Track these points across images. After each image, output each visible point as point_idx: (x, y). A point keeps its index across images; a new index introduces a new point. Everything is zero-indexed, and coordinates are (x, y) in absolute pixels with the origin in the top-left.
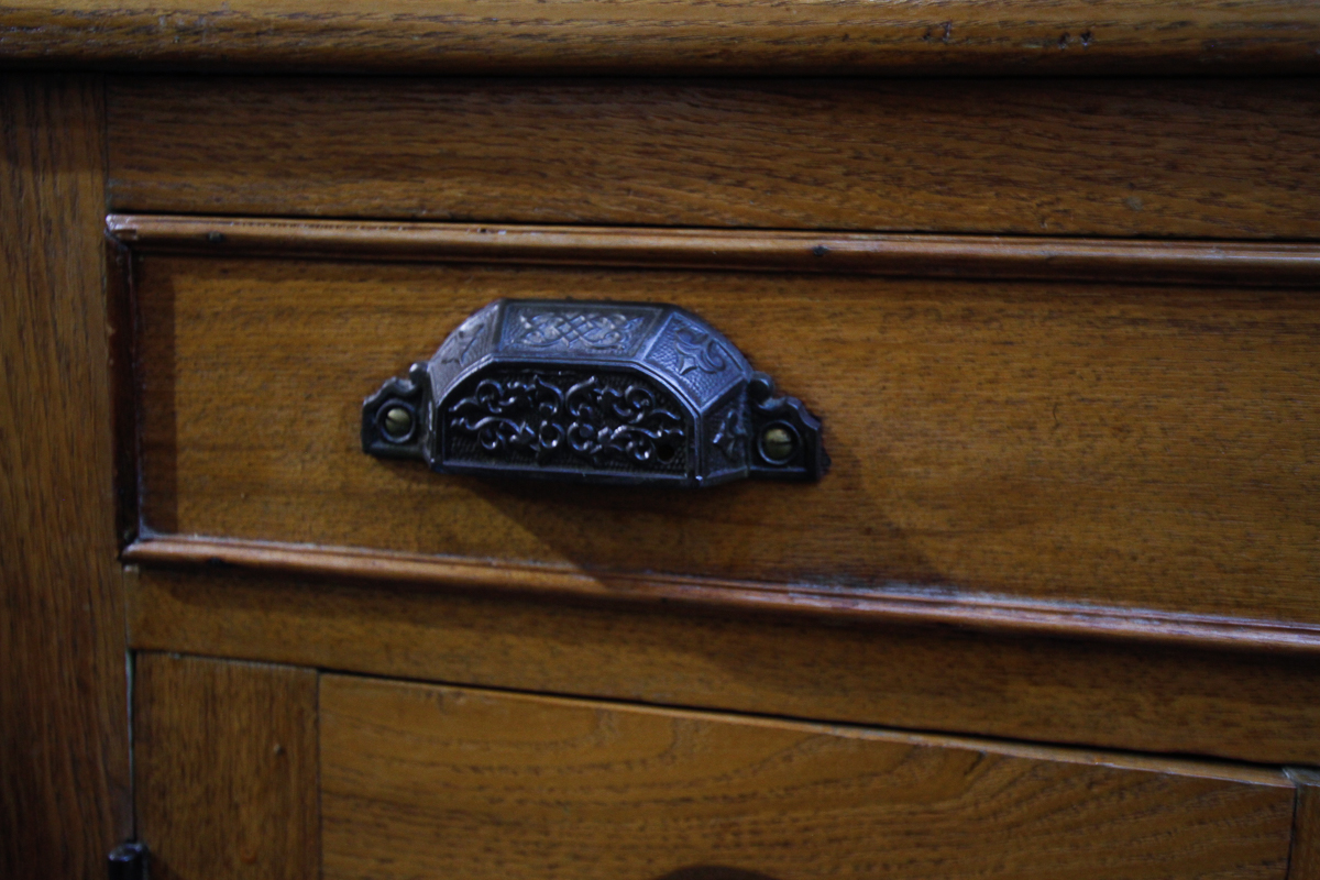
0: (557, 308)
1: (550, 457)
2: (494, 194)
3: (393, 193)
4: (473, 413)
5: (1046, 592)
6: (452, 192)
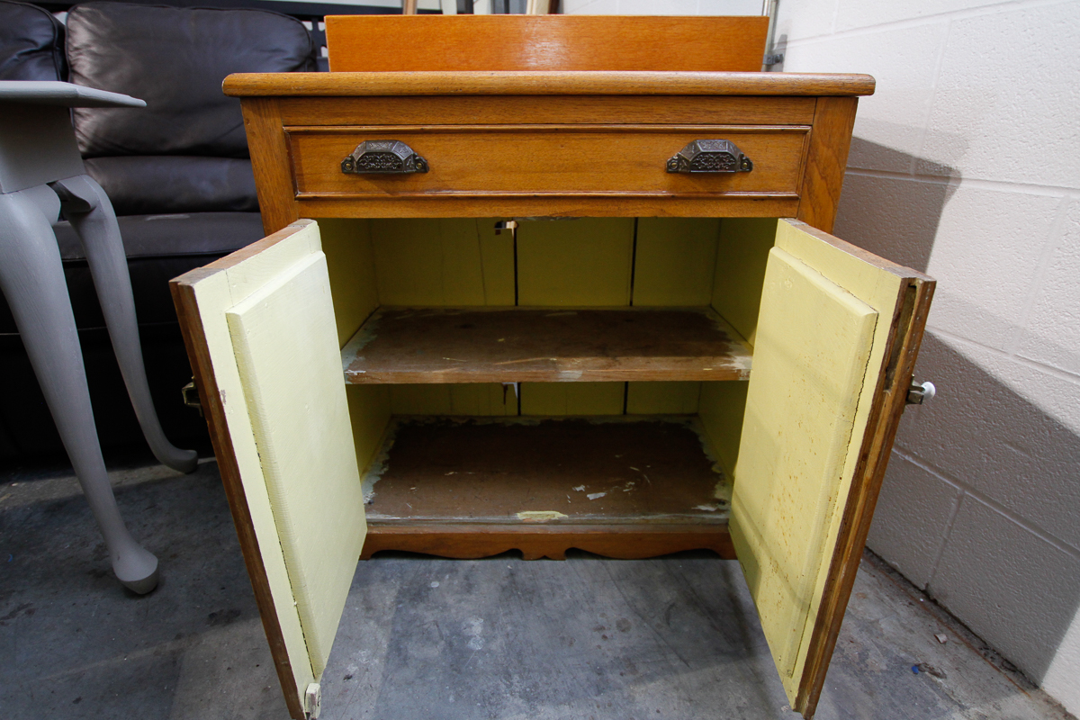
0: (376, 142)
1: (378, 169)
2: (361, 120)
3: (341, 120)
4: (364, 162)
5: (469, 190)
6: (353, 120)
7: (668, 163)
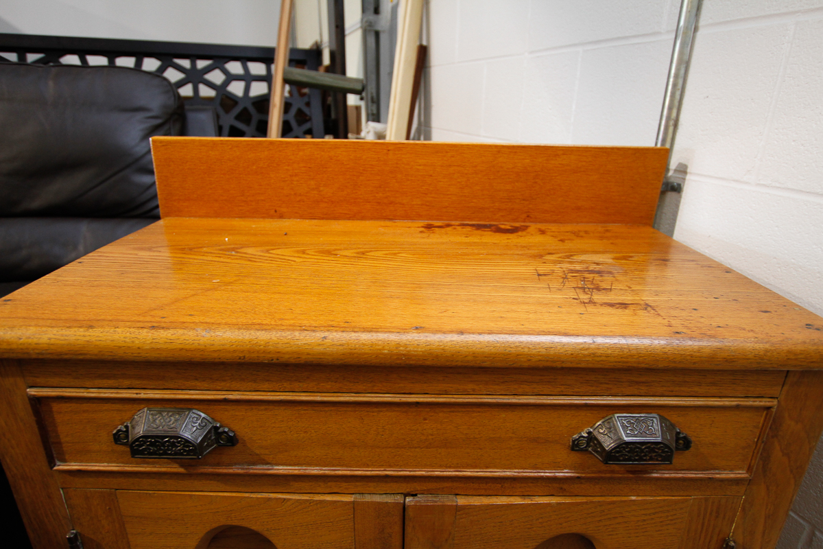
0: (161, 412)
7: (574, 441)
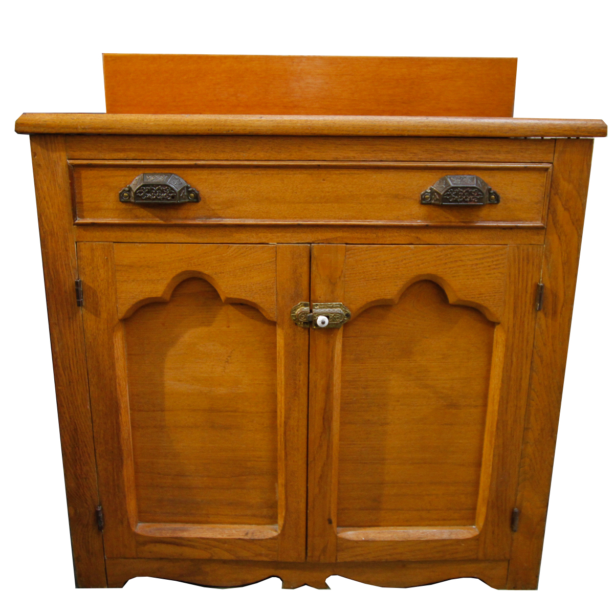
0: (153, 174)
1: (154, 199)
2: (140, 155)
3: (122, 155)
4: (141, 193)
5: (237, 218)
6: (132, 155)
7: (422, 196)
